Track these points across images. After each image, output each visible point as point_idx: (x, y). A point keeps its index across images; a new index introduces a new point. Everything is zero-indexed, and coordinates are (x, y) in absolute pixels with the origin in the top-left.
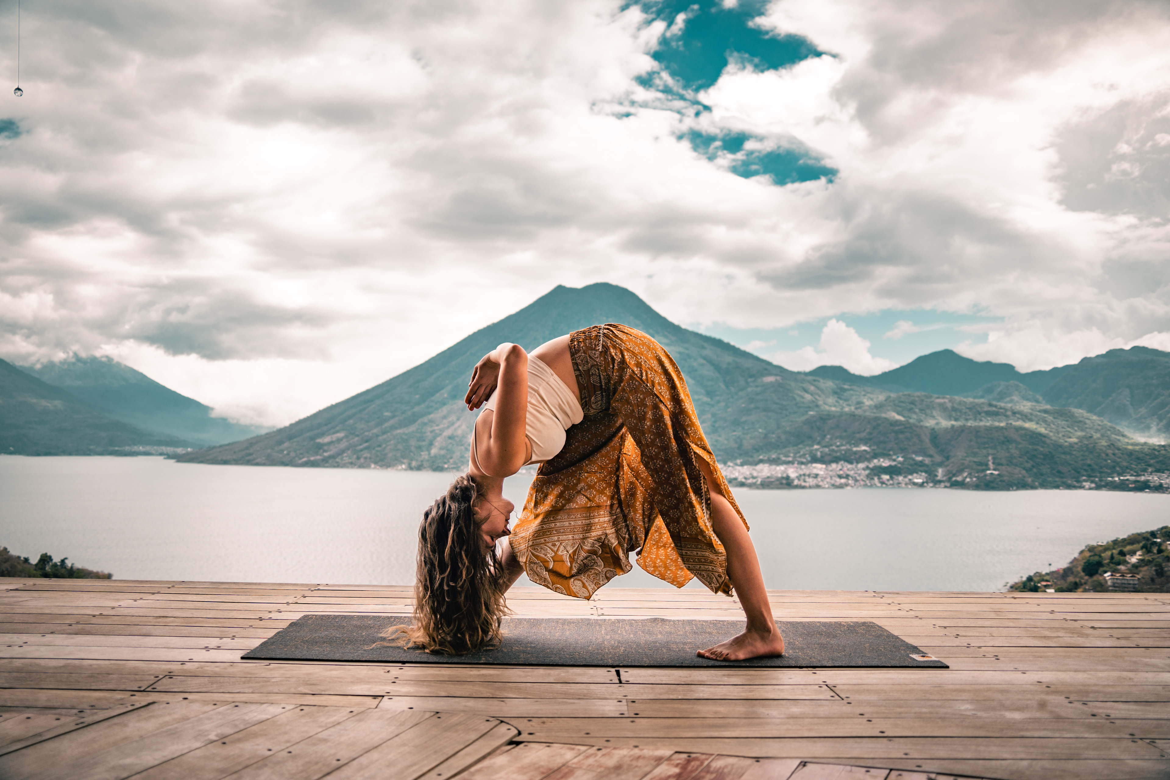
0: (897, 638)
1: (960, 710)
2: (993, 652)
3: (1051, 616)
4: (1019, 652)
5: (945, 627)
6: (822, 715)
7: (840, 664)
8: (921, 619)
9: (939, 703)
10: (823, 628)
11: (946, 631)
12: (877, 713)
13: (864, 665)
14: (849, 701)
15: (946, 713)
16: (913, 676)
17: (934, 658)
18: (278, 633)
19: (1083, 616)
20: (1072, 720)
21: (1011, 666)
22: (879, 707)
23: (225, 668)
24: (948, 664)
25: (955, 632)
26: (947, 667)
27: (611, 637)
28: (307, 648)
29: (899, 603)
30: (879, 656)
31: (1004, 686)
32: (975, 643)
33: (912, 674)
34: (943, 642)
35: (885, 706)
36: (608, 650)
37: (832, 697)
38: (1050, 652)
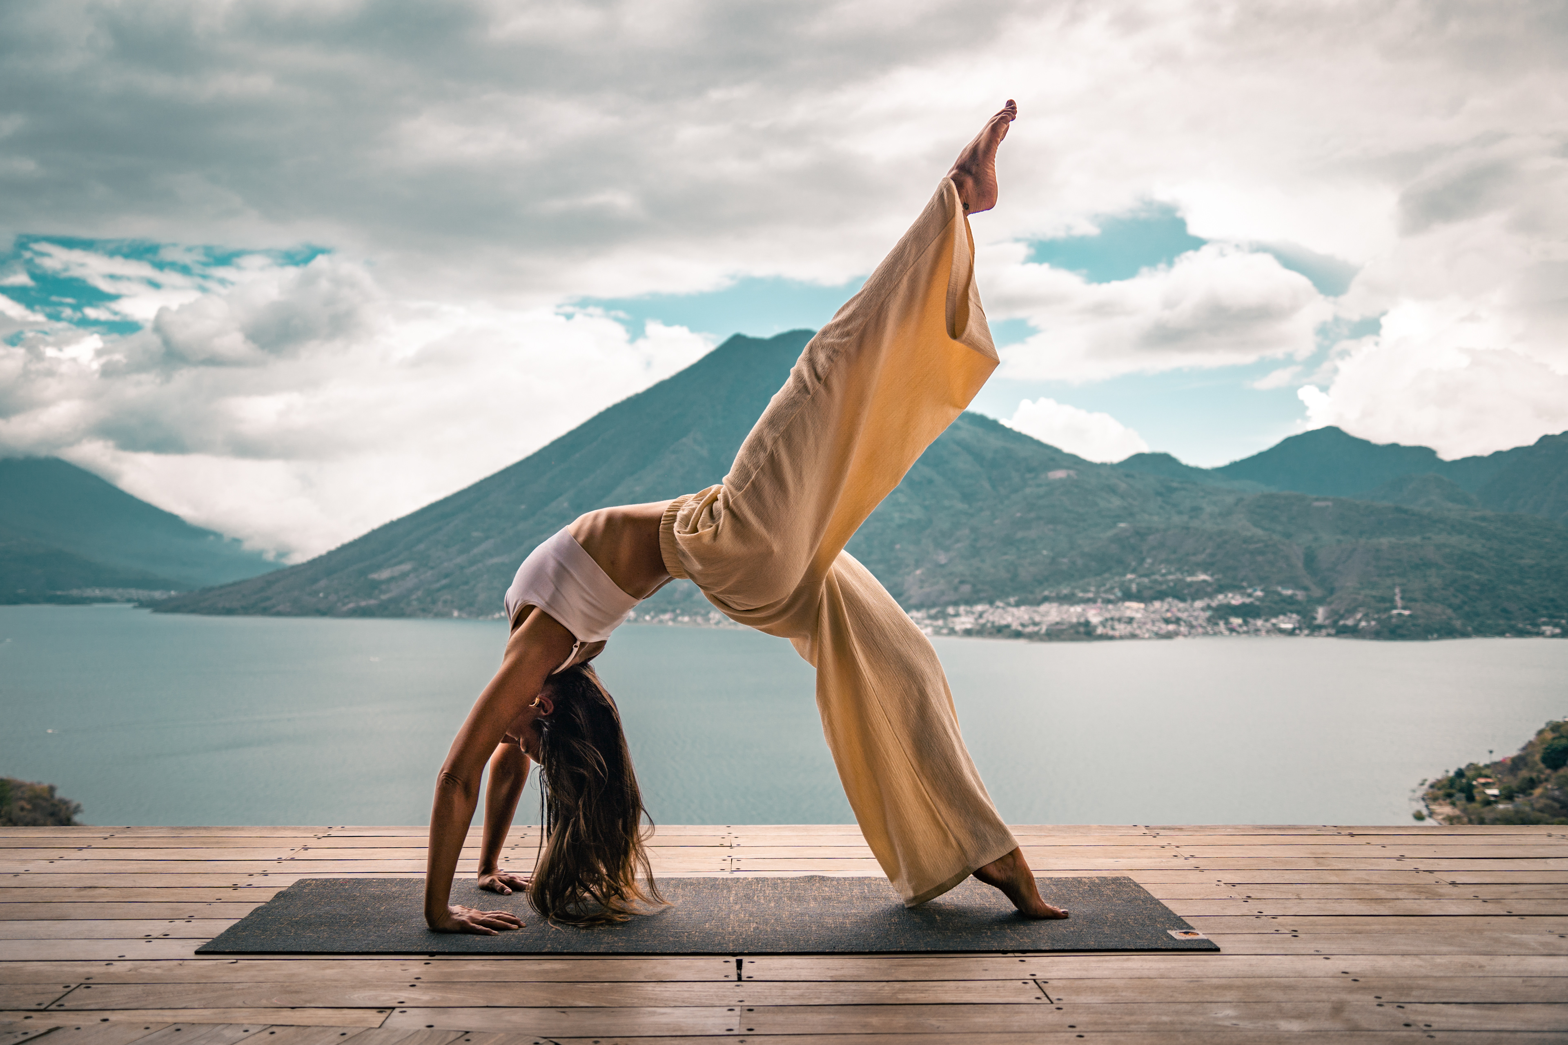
0: (1157, 902)
1: (1217, 1019)
2: (1291, 925)
3: (1398, 865)
4: (1330, 925)
5: (1234, 885)
6: (1015, 1029)
7: (1062, 947)
8: (1202, 871)
9: (1188, 1007)
10: (1053, 887)
11: (1233, 892)
12: (1096, 1024)
13: (1096, 947)
14: (1059, 1006)
15: (1195, 1024)
16: (1162, 965)
17: (1201, 936)
18: (257, 909)
19: (1445, 865)
20: (1374, 1033)
21: (1311, 947)
22: (1101, 1014)
23: (170, 970)
24: (1219, 945)
25: (1245, 891)
26: (1218, 950)
27: (742, 907)
28: (295, 933)
29: (1178, 844)
30: (1122, 932)
31: (1291, 979)
32: (1269, 909)
33: (1164, 961)
34: (1223, 909)
35: (1109, 1013)
36: (733, 928)
37: (1038, 998)
38: (1376, 924)
